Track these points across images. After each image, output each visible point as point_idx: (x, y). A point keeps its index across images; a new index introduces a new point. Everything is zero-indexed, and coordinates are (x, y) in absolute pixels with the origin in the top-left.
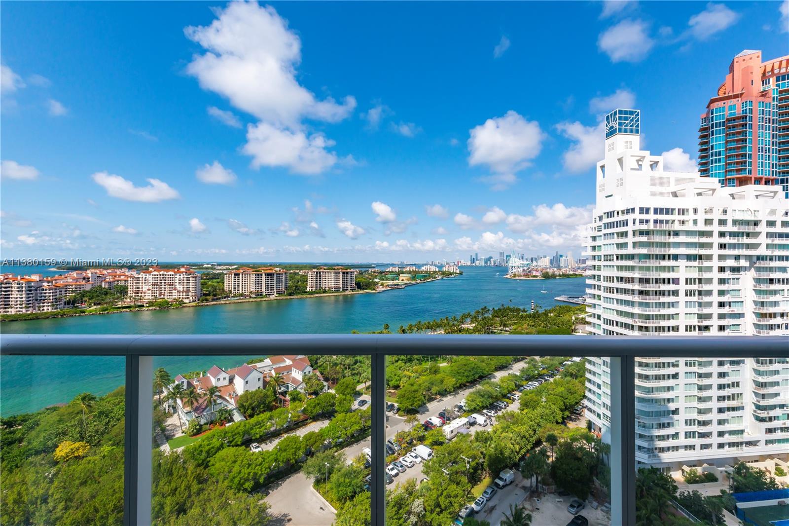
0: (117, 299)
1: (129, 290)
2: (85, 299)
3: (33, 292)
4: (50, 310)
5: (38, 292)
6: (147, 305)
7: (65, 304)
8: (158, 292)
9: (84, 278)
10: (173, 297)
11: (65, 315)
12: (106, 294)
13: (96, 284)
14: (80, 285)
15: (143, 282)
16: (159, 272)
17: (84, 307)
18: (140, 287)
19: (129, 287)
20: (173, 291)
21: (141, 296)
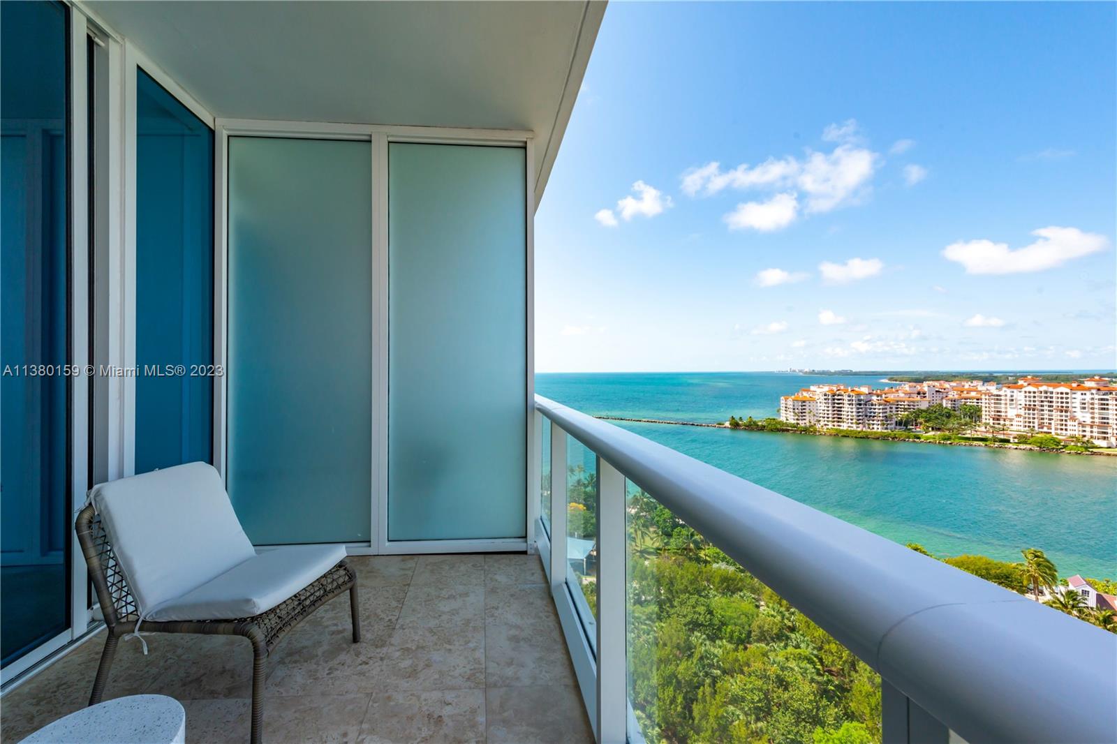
0: (966, 425)
1: (983, 413)
2: (921, 420)
3: (862, 406)
4: (879, 430)
5: (868, 406)
6: (1016, 440)
7: (896, 425)
8: (1036, 421)
9: (919, 393)
10: (1069, 433)
11: (897, 438)
12: (949, 416)
13: (935, 402)
14: (913, 402)
15: (1008, 402)
16: (1037, 386)
17: (920, 432)
18: (1003, 410)
19: (983, 409)
20: (1069, 423)
21: (1005, 425)
